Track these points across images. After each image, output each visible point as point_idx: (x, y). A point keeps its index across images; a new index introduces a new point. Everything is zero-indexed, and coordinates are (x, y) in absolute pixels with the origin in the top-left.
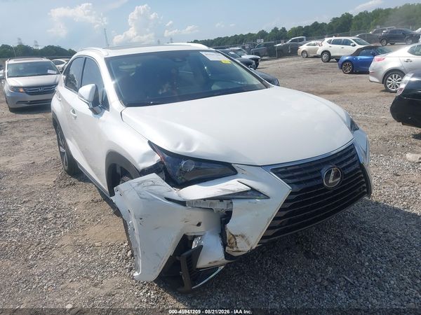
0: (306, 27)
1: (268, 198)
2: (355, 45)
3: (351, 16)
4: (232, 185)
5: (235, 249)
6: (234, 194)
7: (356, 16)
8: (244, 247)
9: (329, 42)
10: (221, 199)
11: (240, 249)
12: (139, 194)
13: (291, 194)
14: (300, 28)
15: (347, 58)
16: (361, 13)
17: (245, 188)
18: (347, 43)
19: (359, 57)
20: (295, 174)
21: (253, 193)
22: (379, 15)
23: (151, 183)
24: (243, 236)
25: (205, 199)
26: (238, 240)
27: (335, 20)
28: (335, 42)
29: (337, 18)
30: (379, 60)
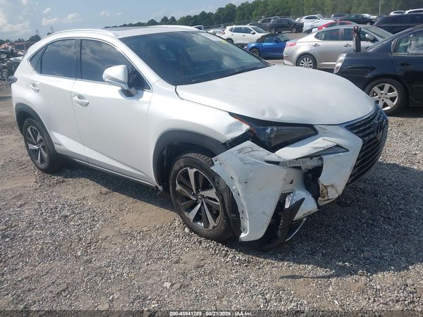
0: (194, 16)
1: (348, 151)
2: (254, 33)
3: (235, 6)
4: (319, 143)
5: (326, 198)
6: (325, 150)
7: (239, 7)
8: (333, 195)
9: (231, 30)
10: (311, 157)
11: (330, 198)
12: (242, 160)
13: (363, 145)
14: (189, 17)
15: (253, 45)
16: (243, 4)
17: (330, 144)
18: (247, 31)
19: (264, 44)
20: (361, 129)
21: (337, 149)
22: (258, 6)
23: (250, 149)
24: (332, 186)
25: (297, 159)
26: (329, 189)
27: (220, 10)
28: (237, 31)
29: (222, 8)
30: (291, 45)
